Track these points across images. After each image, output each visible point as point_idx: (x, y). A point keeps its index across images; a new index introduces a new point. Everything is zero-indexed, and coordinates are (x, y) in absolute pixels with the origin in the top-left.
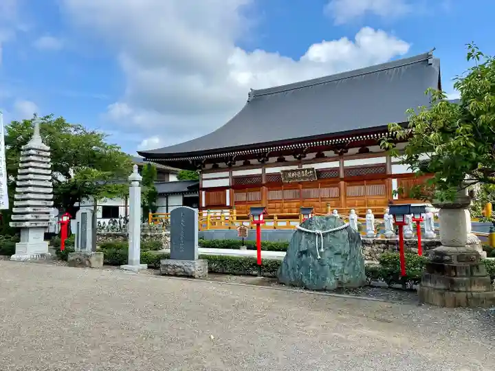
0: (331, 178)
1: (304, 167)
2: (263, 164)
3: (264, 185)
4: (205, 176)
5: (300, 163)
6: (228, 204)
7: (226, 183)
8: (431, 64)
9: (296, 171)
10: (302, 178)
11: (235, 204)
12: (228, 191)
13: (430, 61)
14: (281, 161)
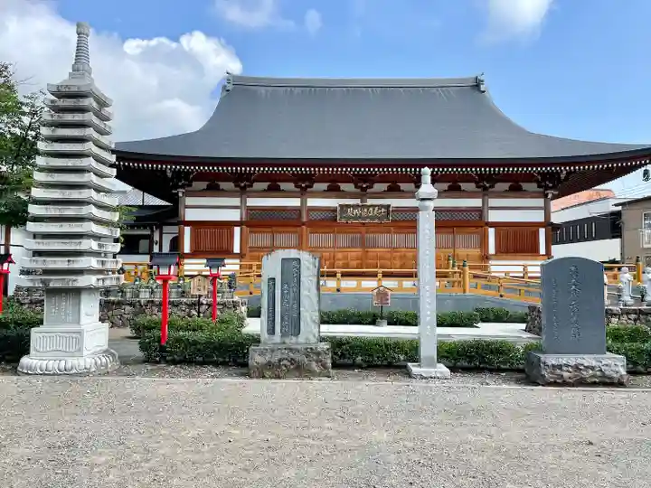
0: (408, 221)
1: (370, 202)
2: (303, 192)
3: (304, 224)
4: (189, 201)
5: (365, 195)
6: (237, 249)
7: (235, 216)
8: (484, 92)
9: (356, 206)
10: (368, 217)
11: (250, 251)
12: (237, 230)
13: (482, 87)
14: (334, 190)
